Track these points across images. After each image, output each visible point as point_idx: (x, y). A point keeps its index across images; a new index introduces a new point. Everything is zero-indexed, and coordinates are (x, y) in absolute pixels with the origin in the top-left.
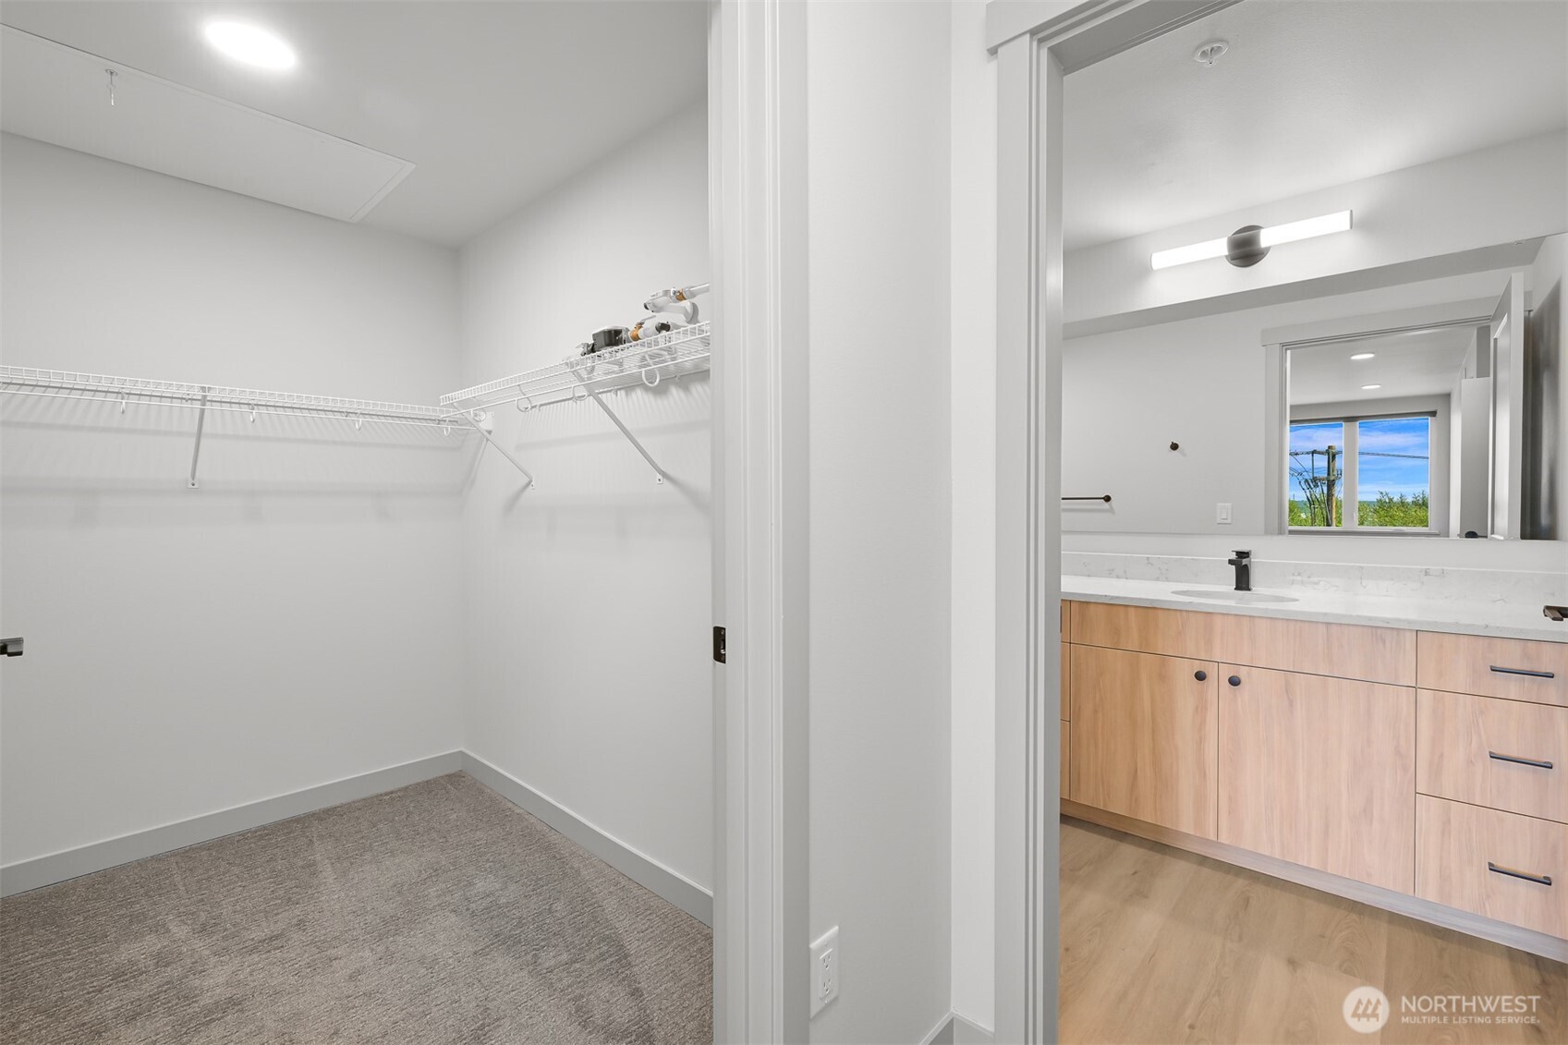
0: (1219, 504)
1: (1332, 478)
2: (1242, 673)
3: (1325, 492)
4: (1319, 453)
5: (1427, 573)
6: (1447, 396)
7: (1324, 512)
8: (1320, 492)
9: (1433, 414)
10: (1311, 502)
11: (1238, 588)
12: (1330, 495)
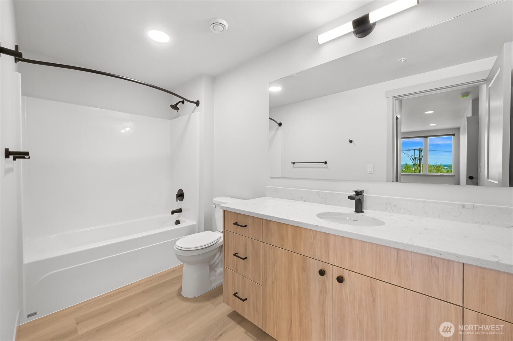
0: (368, 165)
1: (421, 158)
2: (346, 274)
3: (419, 162)
4: (417, 150)
5: (463, 206)
6: (458, 129)
7: (418, 168)
8: (417, 162)
9: (454, 135)
10: (414, 165)
11: (356, 211)
12: (420, 163)
